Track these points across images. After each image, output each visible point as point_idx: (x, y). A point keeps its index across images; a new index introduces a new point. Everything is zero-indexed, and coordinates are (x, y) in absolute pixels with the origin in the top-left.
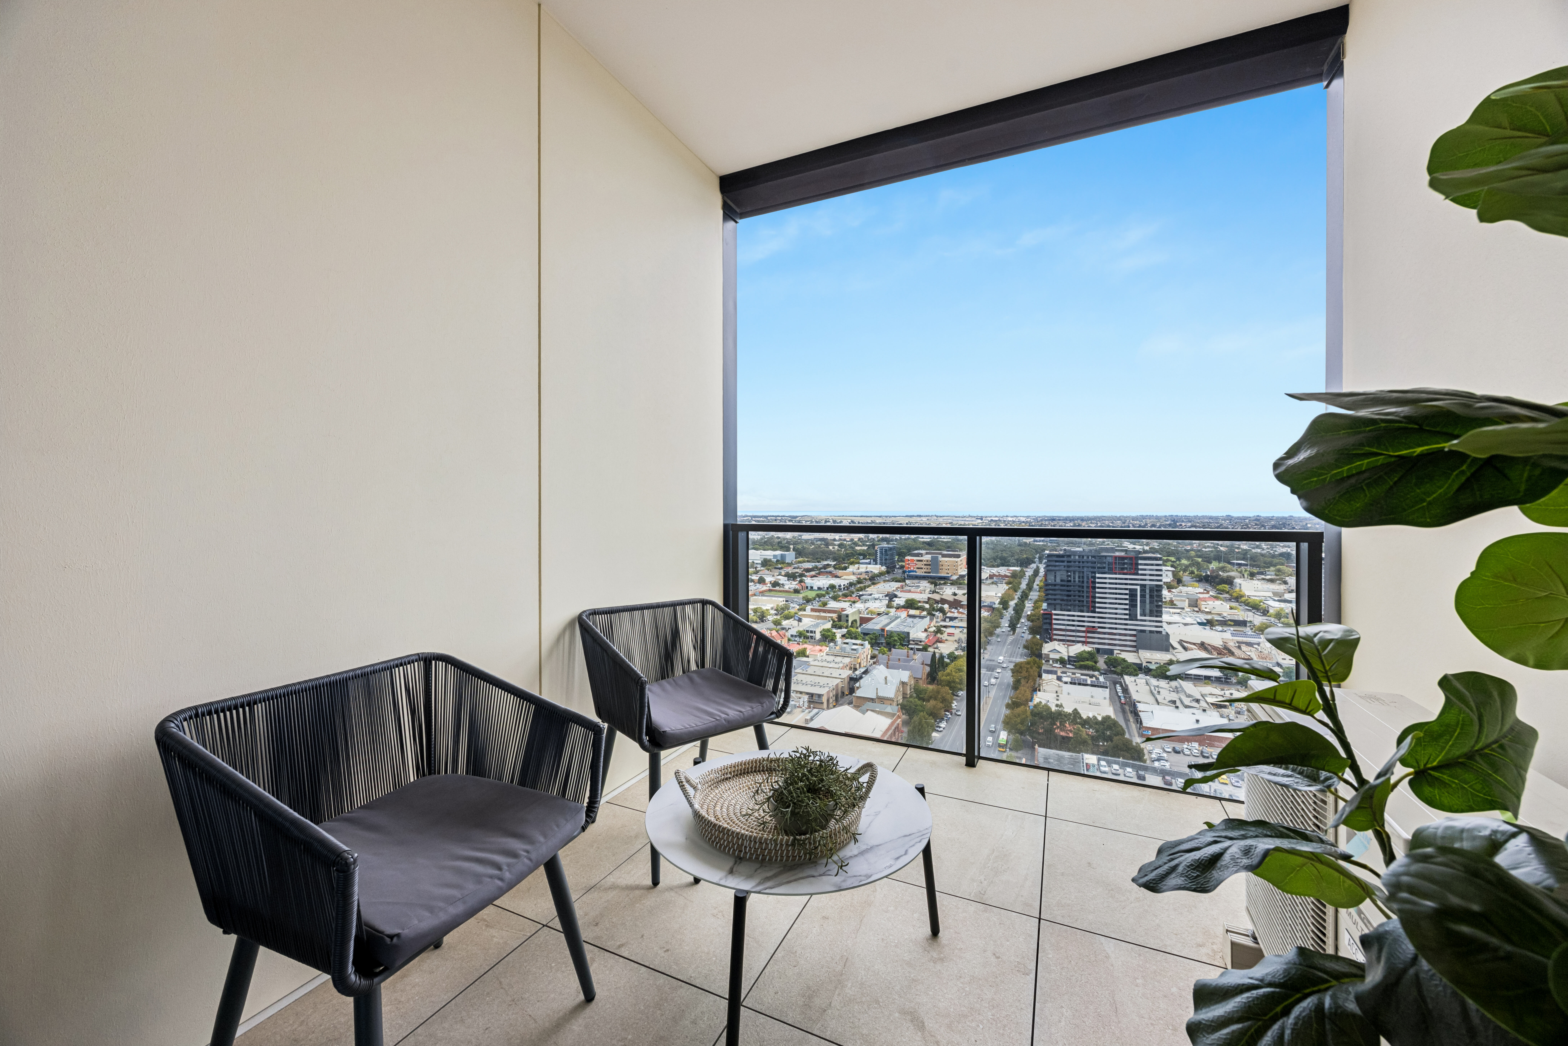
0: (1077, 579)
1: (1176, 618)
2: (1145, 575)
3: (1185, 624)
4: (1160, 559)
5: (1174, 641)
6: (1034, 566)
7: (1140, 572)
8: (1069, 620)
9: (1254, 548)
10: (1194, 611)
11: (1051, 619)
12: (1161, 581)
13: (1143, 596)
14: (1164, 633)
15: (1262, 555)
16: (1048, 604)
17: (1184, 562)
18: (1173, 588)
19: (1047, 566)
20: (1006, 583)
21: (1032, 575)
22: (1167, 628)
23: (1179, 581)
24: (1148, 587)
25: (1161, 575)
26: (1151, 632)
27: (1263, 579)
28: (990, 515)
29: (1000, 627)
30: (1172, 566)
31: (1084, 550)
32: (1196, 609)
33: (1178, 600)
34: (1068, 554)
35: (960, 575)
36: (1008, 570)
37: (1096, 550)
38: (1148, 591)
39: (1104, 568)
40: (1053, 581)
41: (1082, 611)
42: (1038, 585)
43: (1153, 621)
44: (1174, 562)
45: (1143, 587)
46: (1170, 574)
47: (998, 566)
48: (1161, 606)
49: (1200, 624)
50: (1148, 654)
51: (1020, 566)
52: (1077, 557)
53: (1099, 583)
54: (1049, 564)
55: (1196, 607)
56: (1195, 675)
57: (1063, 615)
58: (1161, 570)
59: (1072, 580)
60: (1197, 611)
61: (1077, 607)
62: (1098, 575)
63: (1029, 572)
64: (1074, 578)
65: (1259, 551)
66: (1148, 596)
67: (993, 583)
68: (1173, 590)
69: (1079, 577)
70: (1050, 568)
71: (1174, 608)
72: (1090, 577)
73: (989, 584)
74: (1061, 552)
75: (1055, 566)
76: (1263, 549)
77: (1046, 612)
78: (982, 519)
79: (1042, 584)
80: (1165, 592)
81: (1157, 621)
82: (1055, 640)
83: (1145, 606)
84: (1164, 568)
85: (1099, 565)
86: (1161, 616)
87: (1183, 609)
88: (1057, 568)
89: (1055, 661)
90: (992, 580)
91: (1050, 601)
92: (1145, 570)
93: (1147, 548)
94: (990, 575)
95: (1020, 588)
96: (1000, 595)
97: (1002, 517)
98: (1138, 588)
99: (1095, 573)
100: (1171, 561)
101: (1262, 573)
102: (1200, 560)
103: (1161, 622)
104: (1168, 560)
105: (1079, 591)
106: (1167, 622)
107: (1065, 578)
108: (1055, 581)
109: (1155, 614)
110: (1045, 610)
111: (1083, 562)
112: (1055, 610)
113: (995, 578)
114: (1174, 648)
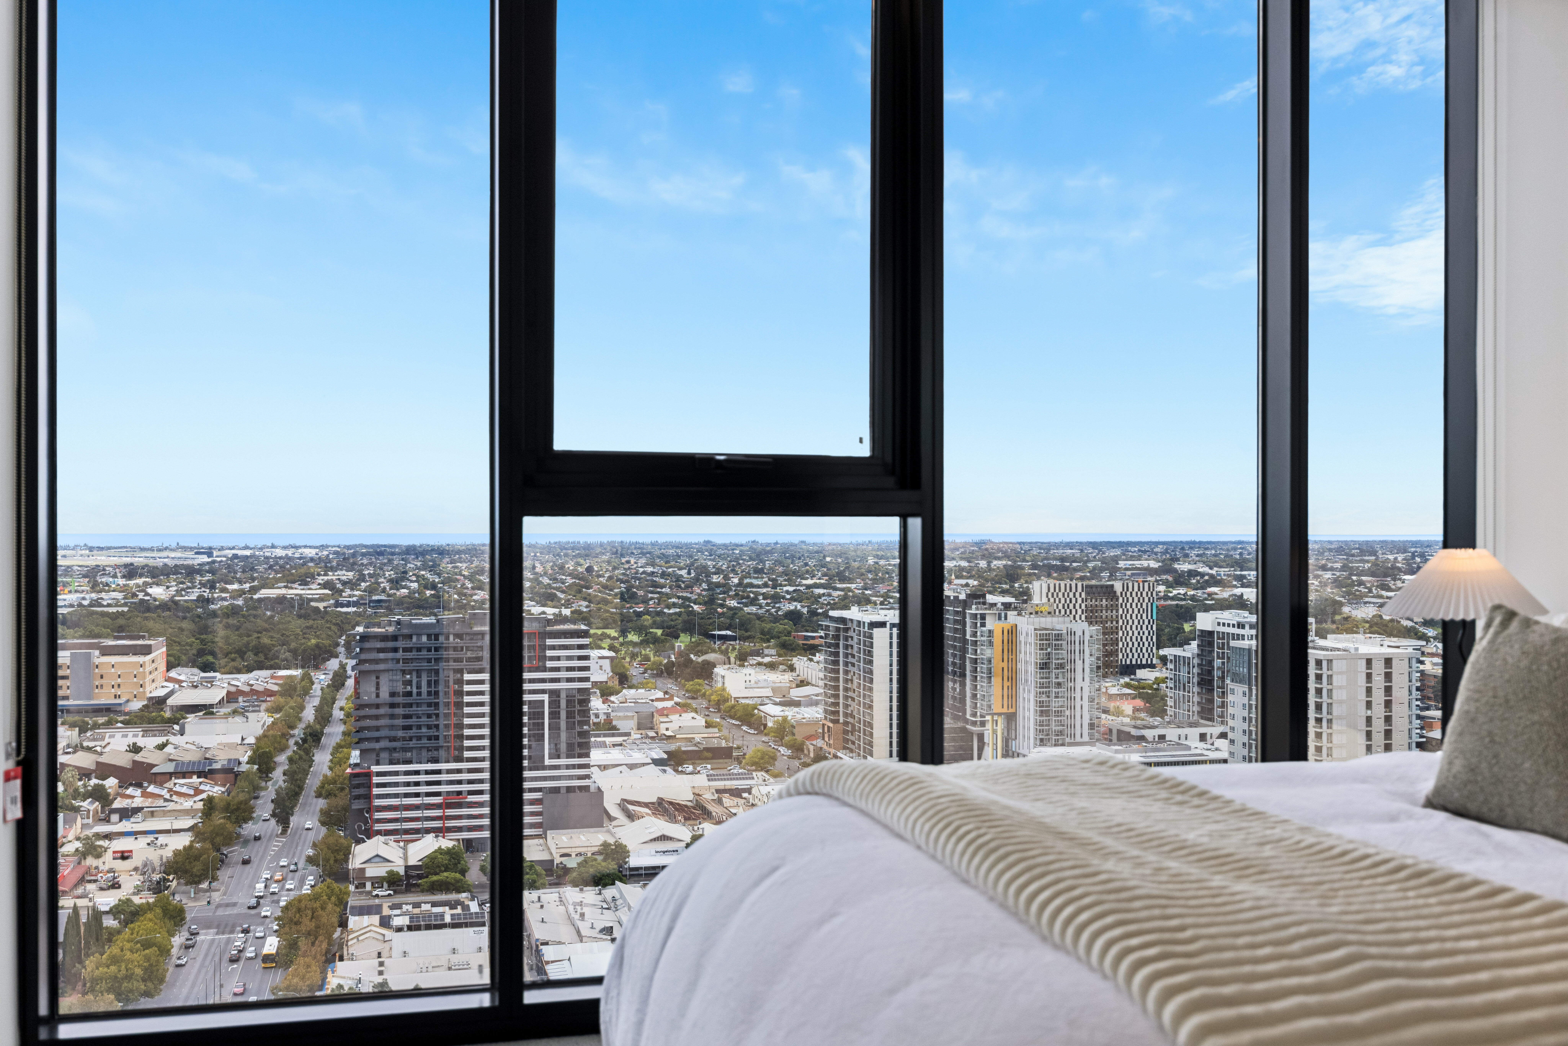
0: (424, 689)
1: (615, 756)
2: (557, 669)
3: (632, 767)
4: (584, 634)
5: (610, 804)
6: (333, 664)
7: (549, 664)
8: (408, 784)
9: (746, 605)
10: (647, 737)
11: (370, 786)
12: (587, 679)
13: (554, 715)
14: (592, 789)
15: (759, 617)
16: (363, 752)
17: (633, 637)
18: (611, 694)
19: (361, 662)
20: (268, 710)
21: (328, 686)
22: (599, 779)
23: (624, 679)
24: (563, 695)
25: (587, 669)
26: (569, 789)
27: (760, 664)
28: (231, 545)
29: (251, 818)
30: (611, 648)
31: (438, 621)
32: (652, 734)
33: (620, 718)
34: (405, 631)
35: (151, 699)
36: (272, 677)
37: (463, 621)
38: (563, 704)
39: (479, 659)
40: (374, 695)
41: (436, 761)
42: (342, 709)
43: (574, 767)
44: (614, 638)
45: (554, 694)
46: (606, 664)
47: (249, 670)
48: (585, 734)
49: (657, 762)
50: (564, 838)
51: (303, 667)
52: (424, 639)
53: (470, 693)
54: (363, 656)
55: (652, 728)
56: (646, 868)
57: (396, 773)
58: (587, 658)
59: (415, 690)
60: (652, 738)
61: (424, 753)
62: (467, 677)
63: (322, 679)
64: (419, 687)
65: (754, 609)
66: (563, 715)
67: (235, 712)
68: (613, 698)
69: (429, 683)
70: (367, 667)
71: (613, 735)
72: (451, 683)
73: (226, 716)
74: (391, 629)
75: (377, 661)
76: (761, 607)
77: (357, 770)
78: (210, 555)
79: (351, 705)
80: (596, 704)
81: (581, 766)
82: (379, 833)
83: (559, 736)
84: (594, 653)
85: (469, 654)
86: (587, 755)
87: (628, 734)
88: (382, 667)
89: (377, 882)
90: (233, 706)
91: (366, 745)
92: (558, 658)
93: (566, 612)
94: (228, 693)
95: (300, 719)
96: (251, 740)
97: (261, 549)
98: (546, 697)
99: (461, 671)
100: (609, 637)
101: (758, 653)
102: (659, 632)
103: (587, 766)
104: (605, 636)
105: (429, 716)
106: (599, 766)
107: (400, 688)
108: (378, 696)
109: (578, 750)
110: (356, 765)
111: (436, 649)
112: (378, 763)
113: (241, 699)
114: (611, 818)
